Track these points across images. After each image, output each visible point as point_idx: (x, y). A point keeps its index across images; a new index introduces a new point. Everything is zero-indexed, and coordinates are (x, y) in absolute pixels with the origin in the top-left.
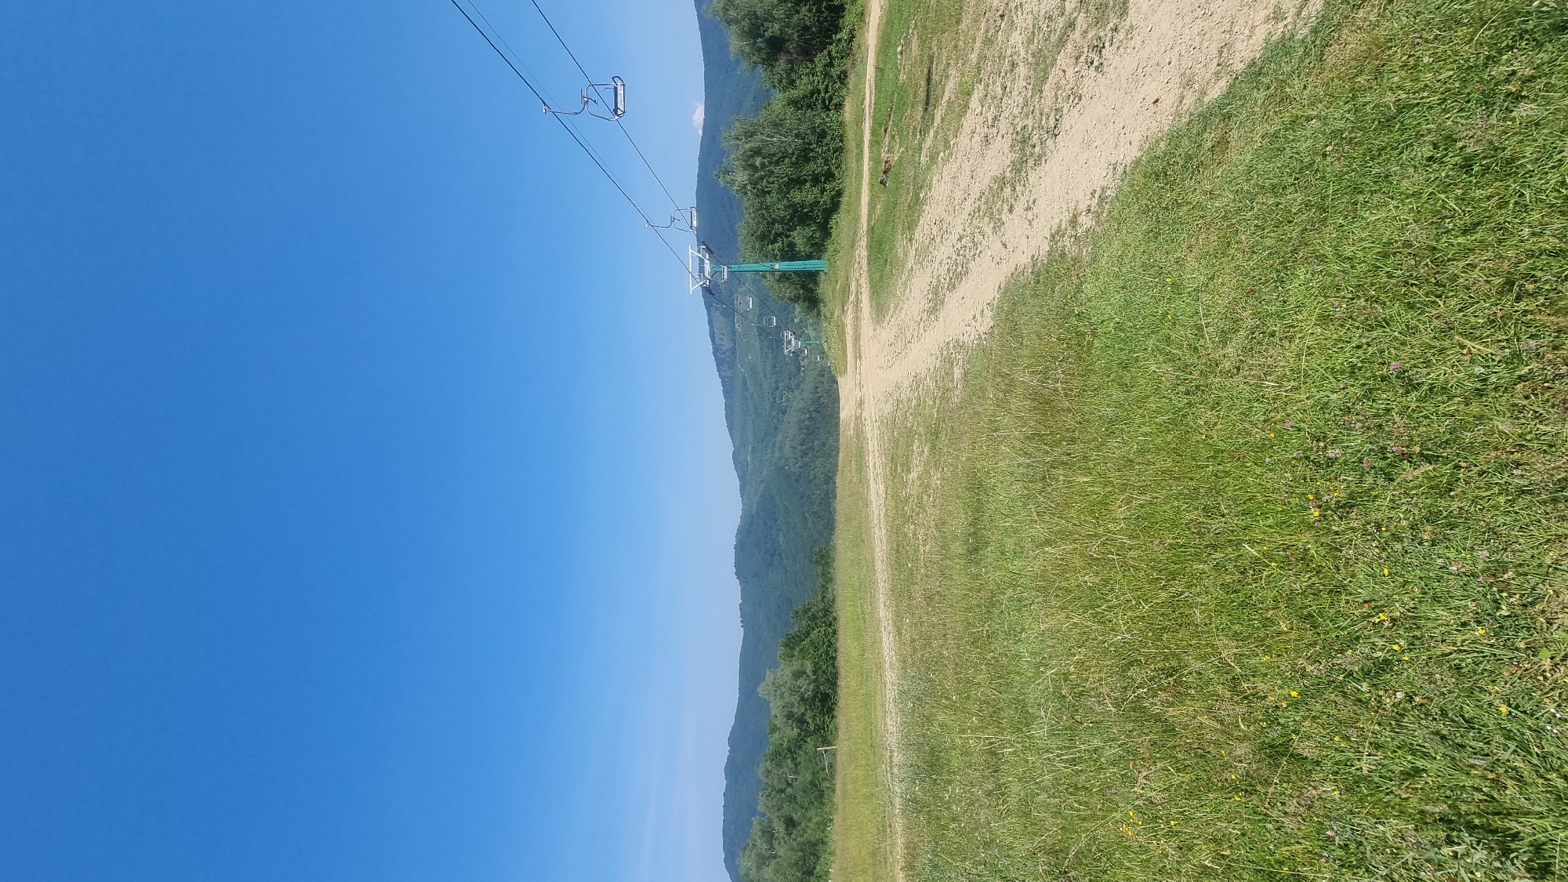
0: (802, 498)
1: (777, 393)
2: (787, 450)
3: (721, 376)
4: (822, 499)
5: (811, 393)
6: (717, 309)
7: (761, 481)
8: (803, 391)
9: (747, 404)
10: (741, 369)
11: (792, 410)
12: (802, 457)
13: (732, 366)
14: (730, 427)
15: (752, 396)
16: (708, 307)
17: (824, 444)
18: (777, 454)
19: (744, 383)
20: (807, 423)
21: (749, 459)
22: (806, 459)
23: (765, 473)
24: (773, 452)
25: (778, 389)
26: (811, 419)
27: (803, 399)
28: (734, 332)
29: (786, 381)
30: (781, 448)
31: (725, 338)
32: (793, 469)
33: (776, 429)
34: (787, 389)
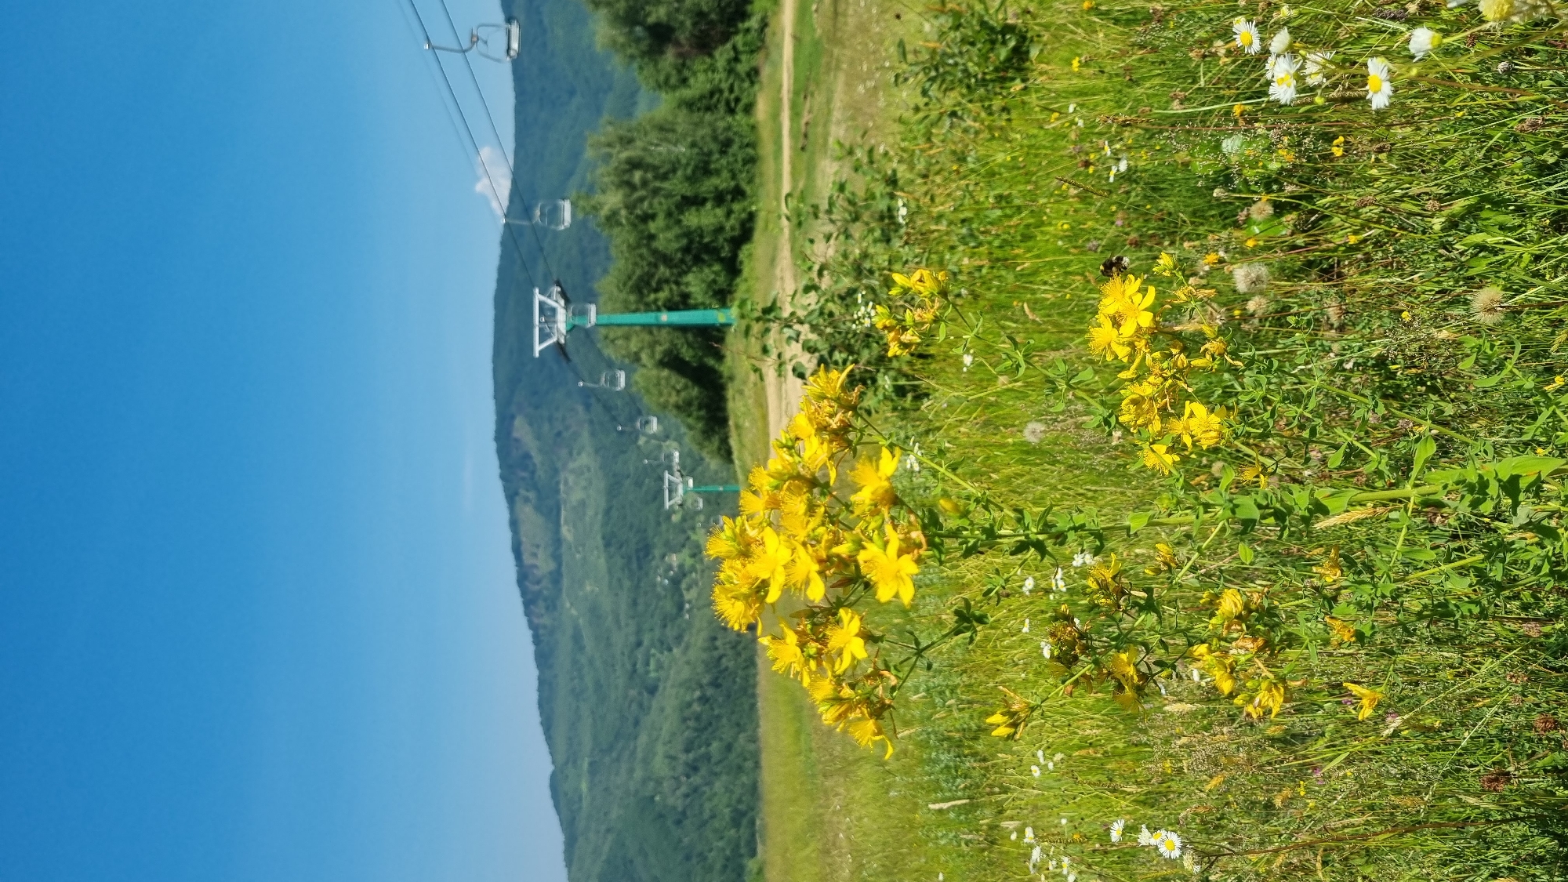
0: (688, 858)
1: (640, 655)
2: (660, 765)
3: (532, 626)
4: (728, 859)
5: (705, 650)
6: (527, 500)
7: (608, 830)
8: (687, 648)
9: (581, 678)
10: (571, 610)
11: (669, 683)
12: (688, 777)
13: (552, 605)
14: (548, 725)
15: (591, 662)
16: (511, 497)
17: (729, 748)
18: (639, 774)
19: (577, 638)
20: (696, 707)
21: (584, 786)
22: (696, 780)
23: (615, 813)
24: (631, 771)
25: (639, 644)
26: (704, 700)
27: (688, 663)
28: (557, 541)
29: (657, 632)
30: (646, 761)
31: (541, 553)
32: (671, 801)
33: (637, 723)
34: (658, 644)
